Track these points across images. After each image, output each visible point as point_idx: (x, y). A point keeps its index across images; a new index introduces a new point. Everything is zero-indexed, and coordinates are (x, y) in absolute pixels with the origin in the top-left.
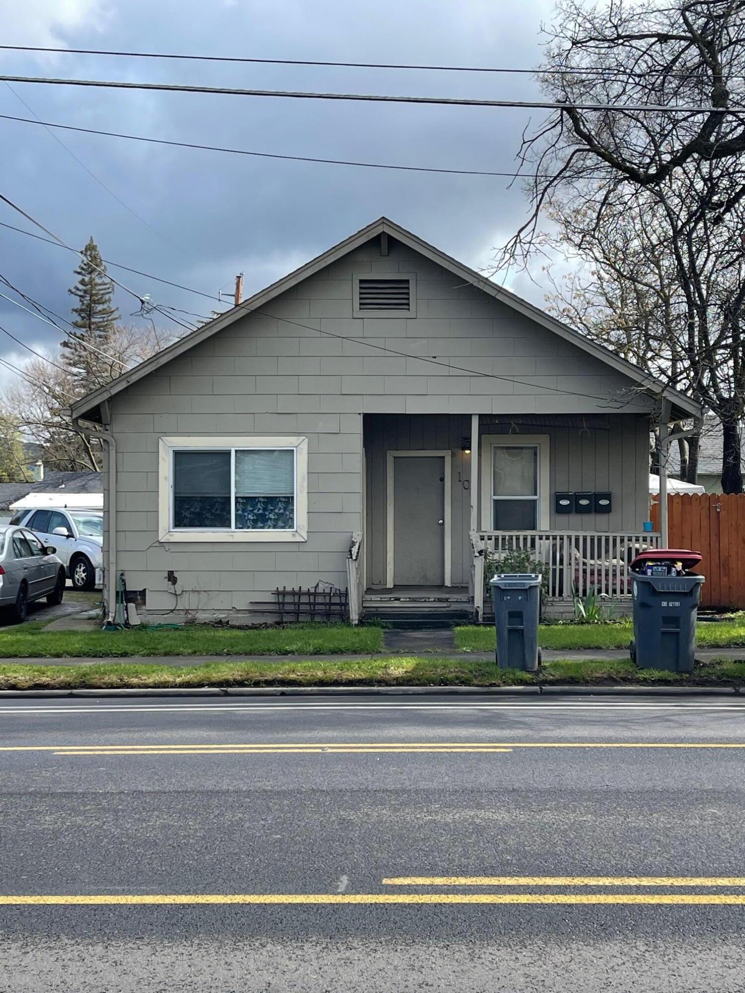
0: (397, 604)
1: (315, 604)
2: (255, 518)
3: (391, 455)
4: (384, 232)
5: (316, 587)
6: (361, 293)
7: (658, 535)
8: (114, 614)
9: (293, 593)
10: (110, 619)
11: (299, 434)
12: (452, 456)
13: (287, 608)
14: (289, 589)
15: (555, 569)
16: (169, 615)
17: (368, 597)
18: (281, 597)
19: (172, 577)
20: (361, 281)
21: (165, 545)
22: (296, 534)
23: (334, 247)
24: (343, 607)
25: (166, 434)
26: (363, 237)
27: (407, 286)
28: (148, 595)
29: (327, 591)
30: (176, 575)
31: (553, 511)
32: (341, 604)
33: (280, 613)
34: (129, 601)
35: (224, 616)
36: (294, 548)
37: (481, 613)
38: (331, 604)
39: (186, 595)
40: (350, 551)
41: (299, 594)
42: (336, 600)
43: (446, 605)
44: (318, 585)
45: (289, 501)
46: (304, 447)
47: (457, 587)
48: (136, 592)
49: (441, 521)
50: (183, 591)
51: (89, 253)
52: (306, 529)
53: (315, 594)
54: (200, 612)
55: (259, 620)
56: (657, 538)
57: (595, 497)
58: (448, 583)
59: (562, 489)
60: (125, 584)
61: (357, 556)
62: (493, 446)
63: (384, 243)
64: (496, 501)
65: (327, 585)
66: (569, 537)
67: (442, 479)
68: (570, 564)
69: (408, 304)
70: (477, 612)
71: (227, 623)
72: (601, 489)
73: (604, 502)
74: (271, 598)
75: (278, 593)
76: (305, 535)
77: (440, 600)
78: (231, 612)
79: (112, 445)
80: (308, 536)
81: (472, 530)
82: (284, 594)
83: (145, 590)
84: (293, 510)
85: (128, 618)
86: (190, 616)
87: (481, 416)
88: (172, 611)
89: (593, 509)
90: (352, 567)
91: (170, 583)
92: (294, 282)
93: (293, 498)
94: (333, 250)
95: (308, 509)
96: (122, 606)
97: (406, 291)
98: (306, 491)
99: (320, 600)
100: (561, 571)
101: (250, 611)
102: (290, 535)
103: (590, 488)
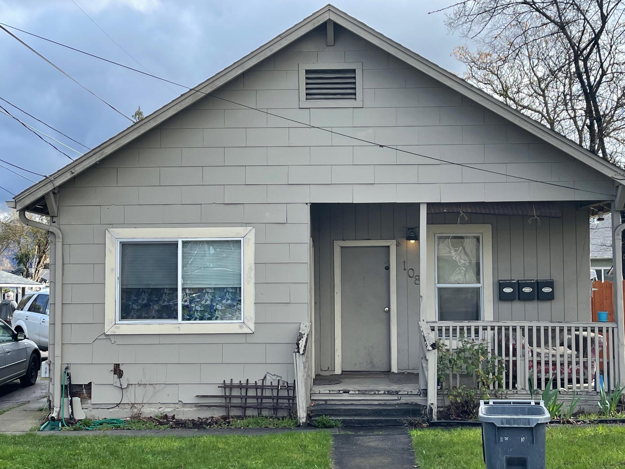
0: (346, 397)
1: (262, 397)
2: (203, 309)
3: (338, 245)
4: (329, 20)
5: (263, 380)
6: (307, 84)
7: (614, 325)
8: (58, 409)
9: (240, 386)
10: (54, 415)
11: (246, 224)
12: (397, 245)
13: (234, 401)
14: (236, 382)
15: (509, 361)
16: (114, 409)
17: (317, 389)
18: (228, 390)
19: (118, 371)
20: (307, 72)
21: (111, 337)
22: (243, 324)
23: (280, 36)
24: (291, 401)
25: (113, 225)
26: (309, 25)
27: (353, 75)
28: (94, 390)
29: (275, 383)
30: (122, 368)
31: (497, 299)
32: (288, 398)
33: (227, 407)
34: (73, 395)
35: (169, 410)
36: (242, 339)
37: (435, 411)
38: (278, 398)
39: (131, 389)
40: (298, 344)
41: (247, 387)
42: (284, 393)
43: (396, 398)
44: (265, 377)
45: (237, 292)
46: (252, 237)
47: (404, 373)
48: (81, 385)
49: (387, 309)
50: (128, 385)
51: (137, 116)
52: (253, 321)
53: (263, 387)
54: (145, 406)
55: (205, 414)
56: (613, 328)
57: (538, 285)
58: (394, 369)
59: (506, 276)
60: (70, 378)
61: (304, 350)
62: (436, 235)
63: (330, 30)
64: (440, 289)
65: (274, 377)
66: (523, 328)
67: (388, 268)
68: (524, 356)
69: (355, 94)
70: (431, 410)
71: (173, 417)
72: (543, 277)
73: (547, 290)
74: (219, 392)
75: (225, 386)
76: (252, 327)
77: (389, 393)
78: (177, 406)
79: (59, 237)
80: (255, 328)
81: (421, 320)
82: (231, 387)
83: (90, 384)
84: (240, 301)
85: (72, 412)
86: (136, 410)
87: (430, 205)
88: (118, 405)
89: (536, 297)
90: (300, 361)
91: (116, 376)
92: (239, 71)
93: (240, 288)
94: (279, 38)
95: (256, 299)
96: (66, 400)
97: (353, 81)
98: (253, 281)
99: (267, 393)
100: (515, 363)
101: (197, 405)
102: (237, 326)
103: (532, 276)
